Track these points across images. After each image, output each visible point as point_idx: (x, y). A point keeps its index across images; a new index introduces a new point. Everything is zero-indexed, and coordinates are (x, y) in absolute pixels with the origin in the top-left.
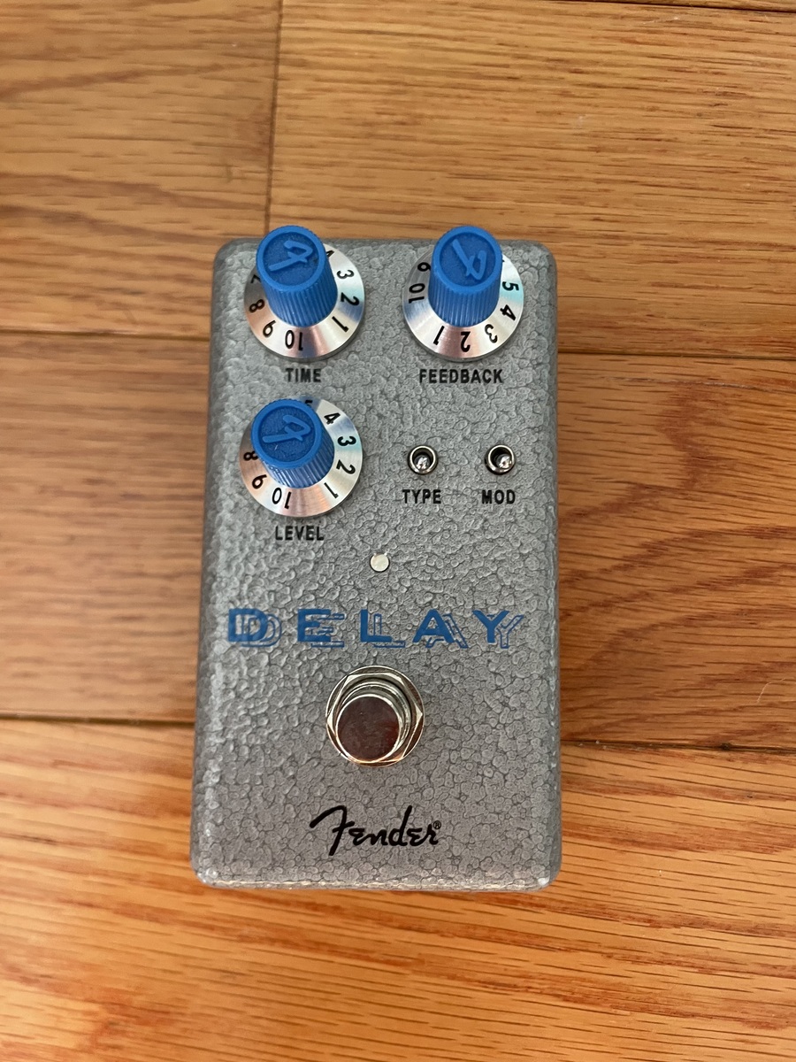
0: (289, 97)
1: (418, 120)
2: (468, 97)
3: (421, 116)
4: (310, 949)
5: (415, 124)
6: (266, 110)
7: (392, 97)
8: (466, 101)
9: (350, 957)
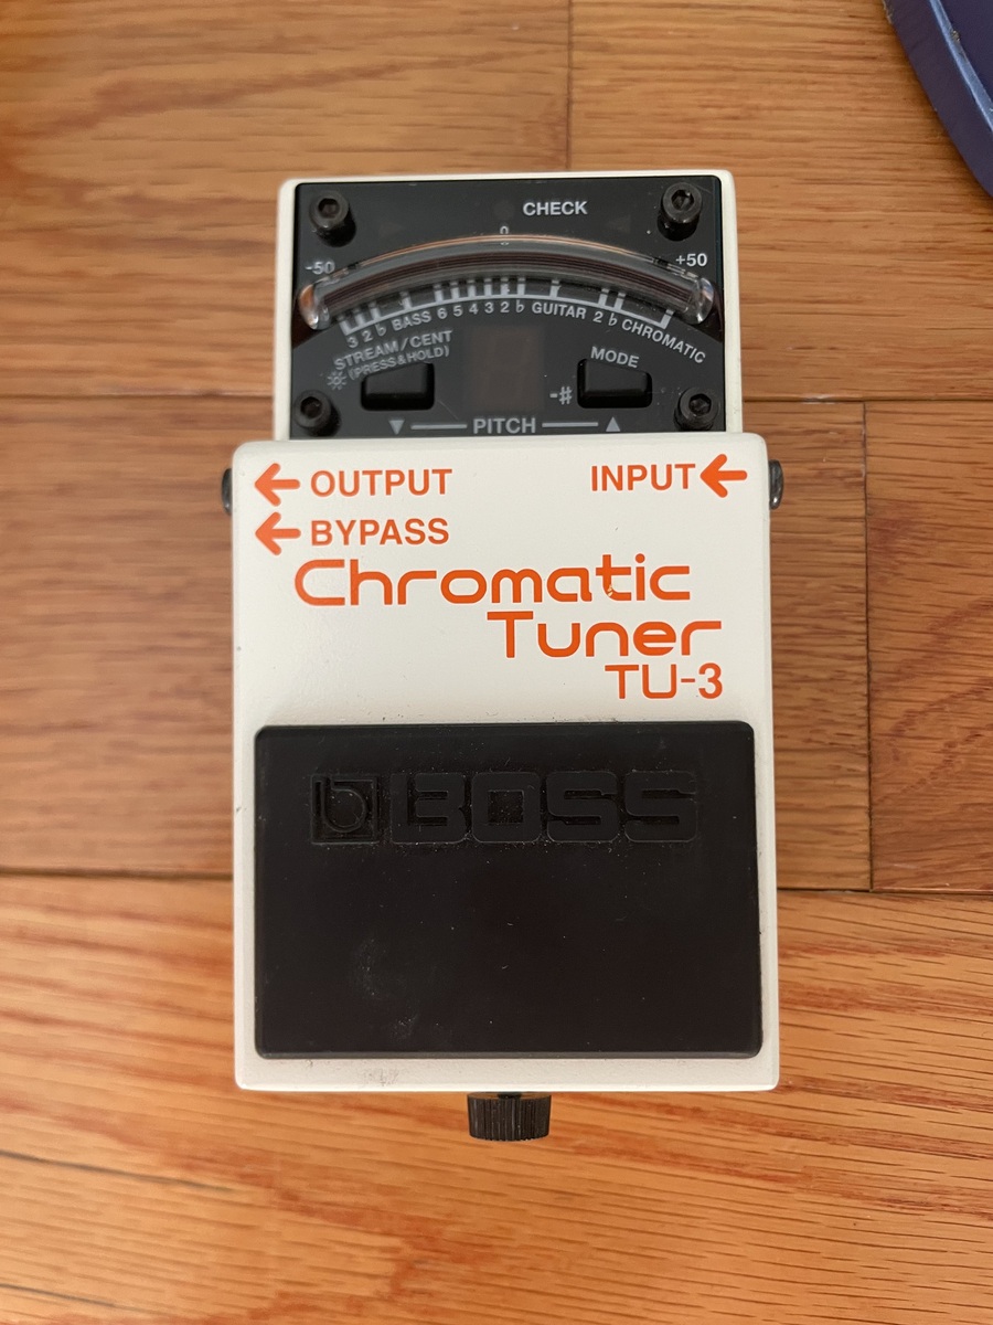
0: (588, 90)
1: (753, 112)
2: (814, 83)
3: (757, 108)
4: (665, 1163)
5: (750, 117)
6: (560, 108)
7: (720, 86)
8: (811, 88)
9: (717, 1171)
